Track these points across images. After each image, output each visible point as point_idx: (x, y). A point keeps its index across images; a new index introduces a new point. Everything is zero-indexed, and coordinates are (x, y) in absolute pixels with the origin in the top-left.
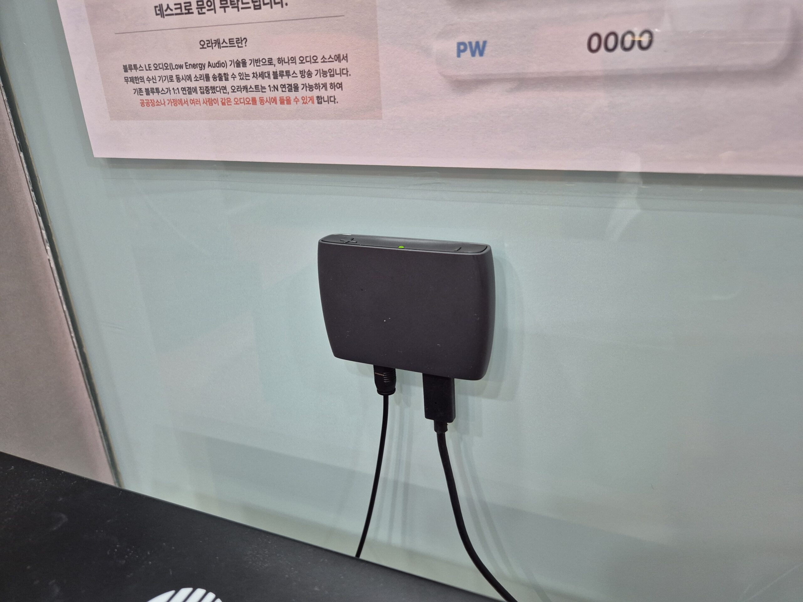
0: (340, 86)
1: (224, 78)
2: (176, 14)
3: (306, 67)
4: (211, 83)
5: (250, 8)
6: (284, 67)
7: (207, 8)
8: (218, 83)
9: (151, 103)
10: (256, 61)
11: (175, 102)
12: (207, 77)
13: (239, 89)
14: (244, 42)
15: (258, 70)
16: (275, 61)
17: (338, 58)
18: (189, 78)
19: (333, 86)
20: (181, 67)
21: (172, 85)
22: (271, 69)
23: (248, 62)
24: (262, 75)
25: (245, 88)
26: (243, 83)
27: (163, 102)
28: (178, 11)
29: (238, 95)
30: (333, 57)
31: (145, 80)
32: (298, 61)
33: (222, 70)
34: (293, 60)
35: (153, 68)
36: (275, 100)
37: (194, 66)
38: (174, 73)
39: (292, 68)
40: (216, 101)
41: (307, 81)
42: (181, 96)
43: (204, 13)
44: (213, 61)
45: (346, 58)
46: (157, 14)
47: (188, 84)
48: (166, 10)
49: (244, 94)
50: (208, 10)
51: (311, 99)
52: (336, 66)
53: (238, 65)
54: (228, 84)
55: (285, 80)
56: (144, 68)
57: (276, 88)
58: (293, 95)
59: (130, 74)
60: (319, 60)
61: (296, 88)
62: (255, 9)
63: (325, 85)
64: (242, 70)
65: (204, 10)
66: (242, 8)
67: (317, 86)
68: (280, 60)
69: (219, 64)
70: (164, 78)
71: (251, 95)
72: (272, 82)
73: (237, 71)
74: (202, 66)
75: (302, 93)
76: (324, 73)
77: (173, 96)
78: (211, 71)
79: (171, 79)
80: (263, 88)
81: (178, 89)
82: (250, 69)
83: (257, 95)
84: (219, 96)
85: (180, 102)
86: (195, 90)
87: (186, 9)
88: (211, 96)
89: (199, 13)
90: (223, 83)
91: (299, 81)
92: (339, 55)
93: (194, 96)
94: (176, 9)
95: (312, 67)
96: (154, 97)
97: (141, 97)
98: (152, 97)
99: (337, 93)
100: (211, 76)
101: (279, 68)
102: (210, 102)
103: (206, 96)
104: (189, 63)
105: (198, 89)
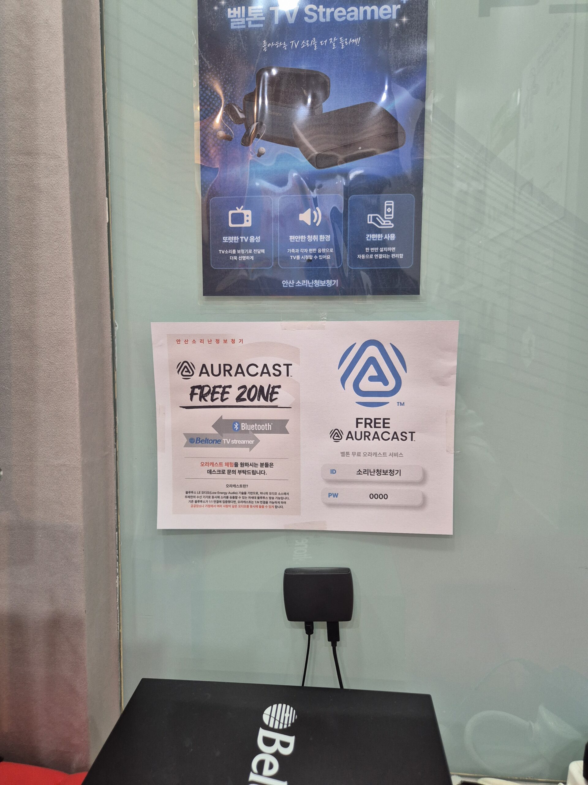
0: (285, 503)
1: (235, 498)
2: (217, 473)
3: (272, 496)
4: (229, 499)
5: (251, 474)
6: (263, 495)
7: (232, 472)
8: (232, 500)
9: (197, 506)
10: (251, 493)
11: (209, 506)
12: (227, 497)
13: (242, 502)
14: (246, 486)
15: (251, 496)
16: (259, 493)
17: (285, 494)
18: (219, 497)
19: (282, 502)
20: (215, 493)
21: (209, 500)
22: (257, 496)
23: (247, 493)
24: (253, 498)
25: (245, 502)
26: (244, 500)
27: (203, 506)
28: (219, 473)
29: (241, 504)
30: (283, 493)
31: (196, 497)
32: (269, 494)
33: (235, 495)
34: (267, 493)
35: (201, 493)
36: (257, 506)
37: (222, 493)
38: (211, 495)
39: (266, 496)
40: (230, 506)
41: (272, 500)
42: (213, 504)
43: (230, 474)
44: (231, 492)
45: (288, 494)
46: (208, 473)
47: (218, 499)
48: (213, 472)
49: (244, 504)
50: (232, 473)
51: (273, 506)
52: (284, 496)
53: (243, 493)
54: (237, 500)
55: (263, 500)
56: (197, 493)
57: (258, 502)
58: (265, 505)
59: (188, 495)
60: (277, 494)
61: (267, 503)
62: (253, 474)
63: (279, 502)
64: (244, 495)
65: (230, 473)
66: (247, 474)
67: (276, 502)
68: (261, 493)
69: (234, 493)
70: (206, 497)
71: (246, 504)
72: (257, 500)
73: (242, 496)
74: (225, 493)
75: (269, 504)
76: (279, 498)
77: (209, 504)
78: (229, 495)
79: (209, 497)
80: (252, 502)
81: (212, 501)
82: (247, 495)
83: (249, 504)
84: (231, 504)
85: (212, 506)
86: (221, 502)
87: (222, 472)
88: (228, 504)
89: (228, 474)
90: (235, 500)
91: (269, 500)
92: (286, 493)
93: (219, 504)
94: (217, 472)
95: (275, 496)
96: (200, 504)
97: (192, 504)
98: (197, 503)
99: (284, 505)
100: (229, 497)
101: (260, 495)
102: (227, 506)
103: (225, 504)
104: (220, 492)
105: (222, 501)
